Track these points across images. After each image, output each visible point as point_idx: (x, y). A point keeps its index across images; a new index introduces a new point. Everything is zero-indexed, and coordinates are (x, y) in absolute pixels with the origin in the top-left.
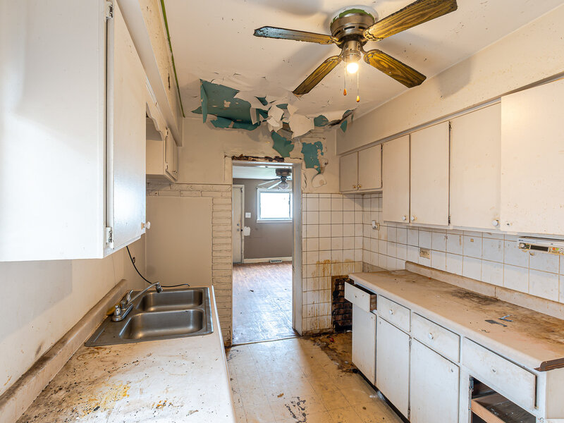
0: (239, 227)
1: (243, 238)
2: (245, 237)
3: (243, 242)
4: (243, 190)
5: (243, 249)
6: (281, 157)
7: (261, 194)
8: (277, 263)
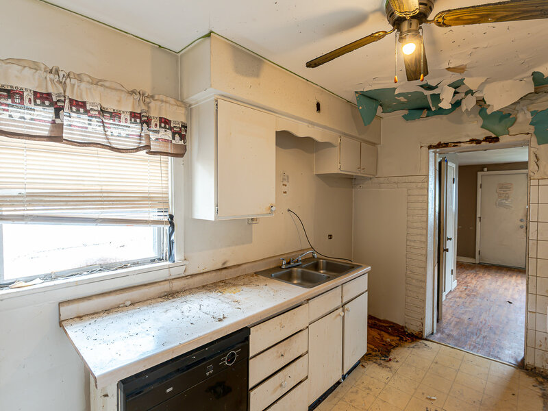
6: (494, 136)
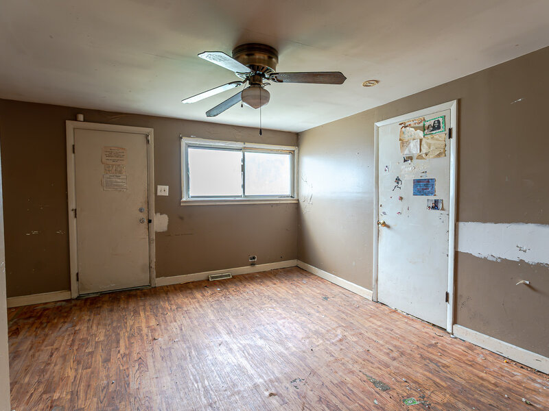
0: (144, 216)
1: (153, 236)
2: (157, 233)
3: (154, 245)
4: (151, 138)
5: (154, 260)
7: (190, 150)
8: (223, 283)
